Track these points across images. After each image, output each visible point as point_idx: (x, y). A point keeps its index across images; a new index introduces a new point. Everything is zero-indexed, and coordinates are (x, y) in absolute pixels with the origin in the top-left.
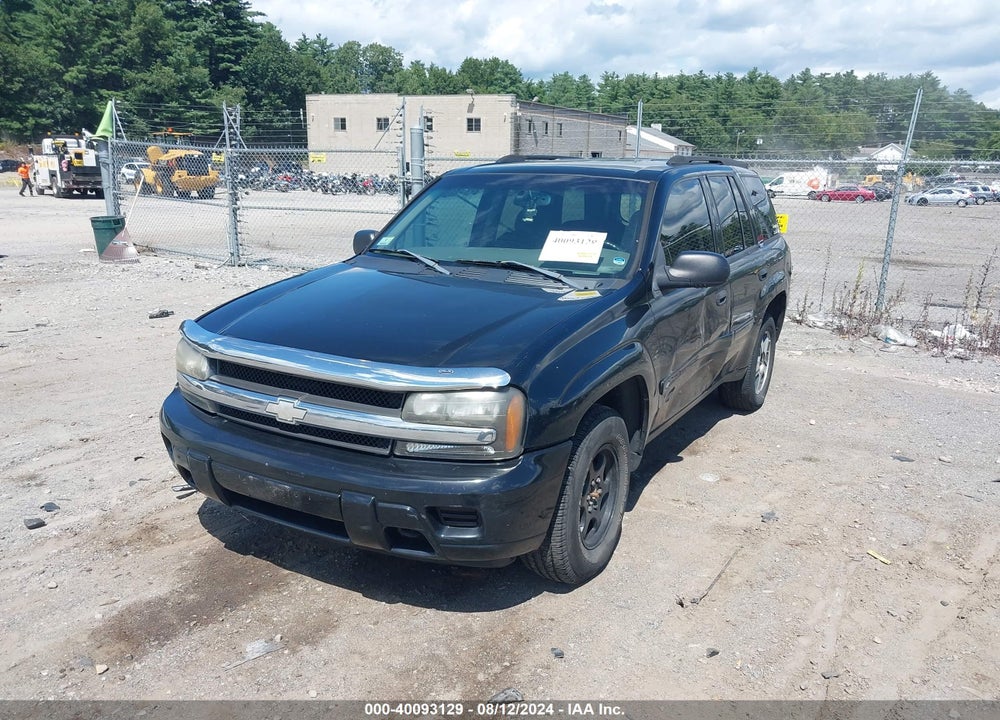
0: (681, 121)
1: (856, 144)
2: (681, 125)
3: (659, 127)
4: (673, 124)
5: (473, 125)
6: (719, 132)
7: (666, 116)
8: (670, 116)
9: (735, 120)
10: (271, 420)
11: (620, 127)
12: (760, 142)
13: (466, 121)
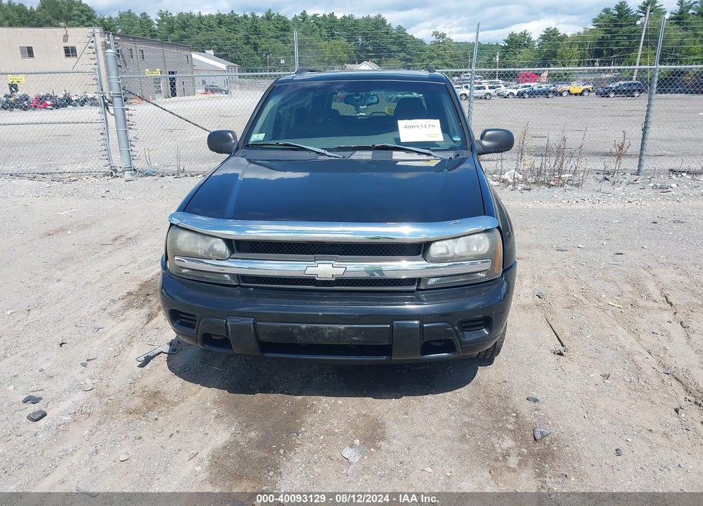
0: (225, 48)
1: (344, 62)
2: (225, 51)
3: (212, 52)
4: (219, 50)
5: (70, 52)
6: (252, 55)
7: (213, 44)
8: (216, 44)
9: (263, 47)
10: (311, 281)
11: (187, 53)
12: (283, 62)
13: (63, 50)
